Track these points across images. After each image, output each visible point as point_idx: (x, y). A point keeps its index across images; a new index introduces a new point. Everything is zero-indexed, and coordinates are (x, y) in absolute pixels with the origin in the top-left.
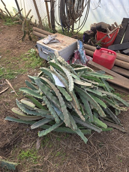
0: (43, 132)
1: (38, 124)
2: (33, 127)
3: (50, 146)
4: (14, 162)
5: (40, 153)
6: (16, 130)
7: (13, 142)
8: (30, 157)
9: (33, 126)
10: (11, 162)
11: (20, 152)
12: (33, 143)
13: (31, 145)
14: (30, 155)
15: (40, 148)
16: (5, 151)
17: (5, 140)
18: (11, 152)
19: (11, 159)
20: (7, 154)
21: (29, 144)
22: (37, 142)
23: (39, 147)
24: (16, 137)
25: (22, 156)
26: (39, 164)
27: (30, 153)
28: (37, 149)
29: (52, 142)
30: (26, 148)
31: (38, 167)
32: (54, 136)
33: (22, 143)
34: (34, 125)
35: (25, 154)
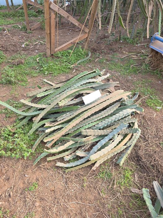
0: (148, 196)
1: (160, 191)
2: (155, 184)
3: (131, 204)
4: (123, 164)
5: (126, 190)
6: (157, 169)
7: (142, 165)
8: (124, 179)
9: (157, 184)
10: (124, 161)
11: (131, 170)
12: (139, 185)
13: (136, 182)
14: (126, 179)
15: (131, 192)
16: (135, 157)
17: (145, 158)
18: (133, 163)
19: (126, 161)
20: (132, 159)
21: (138, 181)
22: (139, 190)
23: (133, 191)
24: (147, 168)
25: (127, 171)
26: (115, 186)
27: (128, 179)
28: (131, 188)
29: (136, 210)
30: (134, 177)
31: (113, 184)
32: (143, 215)
33: (140, 173)
34: (159, 186)
35: (128, 174)
